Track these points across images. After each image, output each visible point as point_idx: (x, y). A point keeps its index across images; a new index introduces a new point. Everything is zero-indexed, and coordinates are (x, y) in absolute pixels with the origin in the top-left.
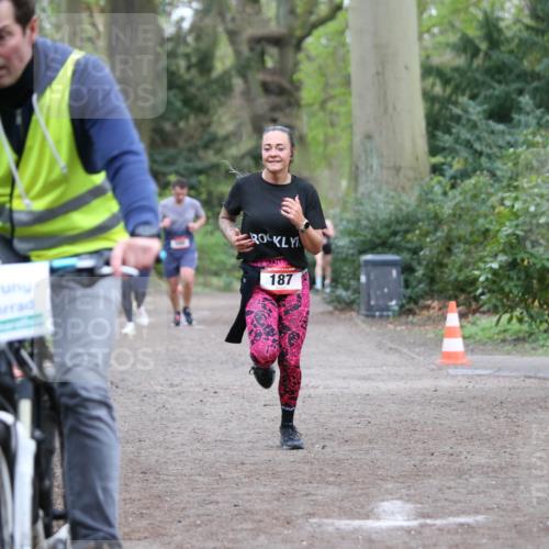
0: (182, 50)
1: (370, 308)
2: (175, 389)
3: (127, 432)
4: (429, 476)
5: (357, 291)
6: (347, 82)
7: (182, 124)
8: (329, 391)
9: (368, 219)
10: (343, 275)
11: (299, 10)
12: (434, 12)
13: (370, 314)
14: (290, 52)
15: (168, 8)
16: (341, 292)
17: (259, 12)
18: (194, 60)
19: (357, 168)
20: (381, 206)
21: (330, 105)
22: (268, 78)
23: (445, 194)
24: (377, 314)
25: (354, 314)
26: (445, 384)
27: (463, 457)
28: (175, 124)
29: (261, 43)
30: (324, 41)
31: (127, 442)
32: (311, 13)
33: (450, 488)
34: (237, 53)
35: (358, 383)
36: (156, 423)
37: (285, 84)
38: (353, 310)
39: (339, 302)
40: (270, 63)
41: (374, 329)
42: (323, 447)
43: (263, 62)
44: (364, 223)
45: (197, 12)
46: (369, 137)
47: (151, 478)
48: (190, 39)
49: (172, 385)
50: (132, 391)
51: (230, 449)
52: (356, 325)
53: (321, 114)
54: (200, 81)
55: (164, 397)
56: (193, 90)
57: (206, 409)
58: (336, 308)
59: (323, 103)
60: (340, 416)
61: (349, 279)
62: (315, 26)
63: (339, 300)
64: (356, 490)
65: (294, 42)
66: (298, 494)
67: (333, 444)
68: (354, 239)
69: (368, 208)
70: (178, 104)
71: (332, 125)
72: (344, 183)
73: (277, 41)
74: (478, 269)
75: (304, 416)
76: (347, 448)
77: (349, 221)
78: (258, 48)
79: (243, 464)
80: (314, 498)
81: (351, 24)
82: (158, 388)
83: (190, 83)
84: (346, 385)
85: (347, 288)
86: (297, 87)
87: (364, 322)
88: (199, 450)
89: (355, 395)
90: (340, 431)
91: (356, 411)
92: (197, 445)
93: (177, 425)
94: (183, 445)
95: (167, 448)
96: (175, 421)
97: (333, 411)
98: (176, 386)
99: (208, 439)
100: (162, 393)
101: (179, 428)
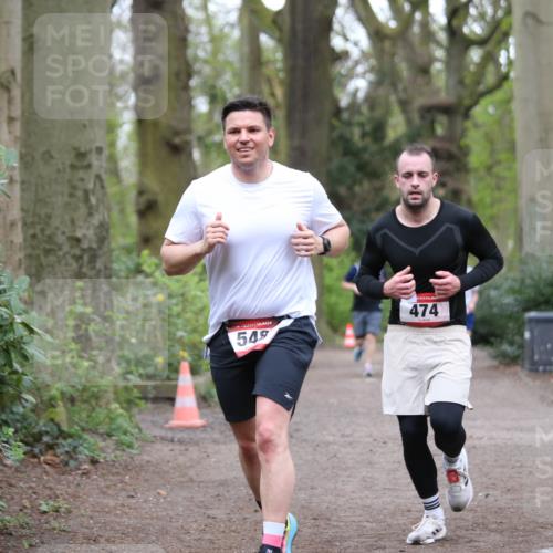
0: (357, 118)
1: (533, 363)
2: (346, 439)
3: (301, 480)
5: (521, 347)
6: (512, 148)
7: (357, 189)
8: (493, 442)
9: (532, 278)
10: (508, 331)
11: (468, 81)
13: (534, 369)
14: (459, 119)
15: (343, 80)
16: (506, 348)
17: (429, 83)
18: (368, 128)
19: (521, 229)
20: (545, 266)
21: (496, 170)
22: (438, 145)
24: (541, 368)
25: (518, 369)
28: (350, 188)
29: (430, 112)
30: (491, 110)
31: (301, 490)
32: (478, 83)
34: (409, 121)
35: (521, 435)
36: (328, 472)
37: (454, 149)
38: (517, 364)
39: (504, 357)
40: (440, 131)
41: (538, 383)
42: (487, 496)
43: (433, 130)
44: (528, 281)
45: (371, 83)
47: (322, 523)
48: (365, 109)
49: (343, 436)
50: (305, 441)
51: (397, 497)
52: (520, 379)
53: (488, 179)
54: (373, 148)
55: (336, 447)
56: (366, 156)
57: (376, 458)
58: (501, 363)
59: (490, 168)
60: (503, 466)
61: (513, 335)
62: (483, 95)
63: (504, 355)
64: (517, 536)
65: (462, 110)
66: (461, 540)
67: (497, 493)
68: (519, 297)
69: (532, 267)
70: (352, 169)
71: (499, 188)
72: (511, 244)
73: (447, 110)
76: (509, 496)
77: (514, 280)
78: (429, 117)
79: (409, 511)
80: (476, 544)
81: (516, 94)
82: (331, 438)
83: (365, 149)
84: (508, 437)
85: (511, 343)
86: (465, 151)
87: (527, 376)
88: (367, 497)
89: (518, 446)
90: (502, 480)
91: (518, 461)
92: (367, 493)
93: (348, 473)
94: (353, 492)
95: (338, 495)
96: (345, 470)
97: (496, 461)
98: (347, 436)
99: (377, 488)
100: (334, 443)
101: (349, 476)
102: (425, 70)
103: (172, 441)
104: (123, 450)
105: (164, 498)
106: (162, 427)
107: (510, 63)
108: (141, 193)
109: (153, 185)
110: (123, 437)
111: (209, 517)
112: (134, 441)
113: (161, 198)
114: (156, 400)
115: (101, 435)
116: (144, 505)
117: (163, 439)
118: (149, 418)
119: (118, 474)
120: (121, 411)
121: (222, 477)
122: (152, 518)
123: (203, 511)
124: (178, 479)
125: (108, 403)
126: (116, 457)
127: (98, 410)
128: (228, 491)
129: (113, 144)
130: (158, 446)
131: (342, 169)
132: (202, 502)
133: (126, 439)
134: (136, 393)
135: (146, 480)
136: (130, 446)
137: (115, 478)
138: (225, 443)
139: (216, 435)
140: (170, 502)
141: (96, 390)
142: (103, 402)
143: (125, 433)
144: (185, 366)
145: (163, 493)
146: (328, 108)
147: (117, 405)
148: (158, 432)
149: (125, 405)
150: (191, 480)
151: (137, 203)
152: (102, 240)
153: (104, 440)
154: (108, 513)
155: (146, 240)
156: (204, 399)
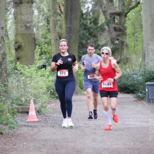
0: (89, 17)
1: (149, 99)
2: (87, 125)
3: (71, 139)
5: (145, 94)
6: (141, 26)
7: (89, 41)
8: (135, 126)
9: (148, 71)
10: (140, 89)
11: (126, 4)
13: (149, 101)
14: (123, 18)
16: (139, 94)
17: (113, 5)
18: (92, 21)
19: (145, 54)
21: (136, 34)
22: (116, 26)
24: (151, 101)
28: (86, 41)
30: (134, 14)
31: (72, 142)
32: (130, 5)
34: (106, 18)
35: (145, 123)
36: (81, 136)
37: (122, 28)
38: (144, 100)
39: (139, 98)
40: (116, 21)
41: (150, 106)
43: (114, 21)
45: (93, 5)
46: (148, 44)
48: (91, 14)
49: (85, 124)
51: (104, 144)
52: (144, 105)
53: (133, 37)
54: (94, 27)
55: (83, 128)
56: (92, 30)
57: (97, 132)
59: (134, 34)
60: (139, 134)
61: (142, 90)
62: (131, 9)
63: (139, 97)
65: (124, 14)
67: (137, 143)
68: (144, 77)
69: (148, 67)
70: (87, 35)
71: (137, 41)
72: (141, 59)
73: (119, 14)
75: (128, 134)
76: (142, 144)
77: (142, 71)
78: (113, 16)
79: (108, 149)
82: (81, 125)
83: (91, 28)
84: (141, 124)
85: (141, 93)
86: (125, 29)
87: (147, 104)
88: (94, 145)
89: (144, 127)
90: (139, 139)
91: (144, 132)
92: (94, 143)
93: (88, 136)
94: (89, 143)
95: (84, 144)
96: (86, 136)
97: (137, 132)
98: (87, 124)
99: (97, 141)
100: (82, 126)
101: (88, 138)
102: (112, 1)
103: (28, 126)
104: (12, 129)
105: (26, 145)
106: (24, 122)
108: (16, 43)
109: (20, 40)
110: (11, 125)
112: (15, 126)
113: (23, 44)
114: (22, 112)
115: (4, 124)
116: (19, 148)
117: (25, 126)
118: (20, 119)
119: (10, 137)
120: (10, 116)
121: (45, 138)
123: (39, 150)
124: (30, 139)
125: (6, 114)
126: (9, 132)
127: (3, 116)
128: (47, 143)
129: (6, 26)
130: (23, 128)
131: (84, 34)
132: (38, 147)
134: (16, 110)
135: (19, 140)
136: (14, 128)
137: (9, 139)
138: (46, 127)
139: (43, 124)
140: (28, 147)
141: (2, 109)
142: (4, 113)
143: (12, 124)
144: (32, 101)
146: (79, 14)
147: (9, 114)
148: (23, 123)
149: (12, 114)
150: (35, 139)
151: (15, 46)
152: (4, 59)
153: (5, 126)
154: (7, 151)
155: (18, 59)
156: (38, 112)
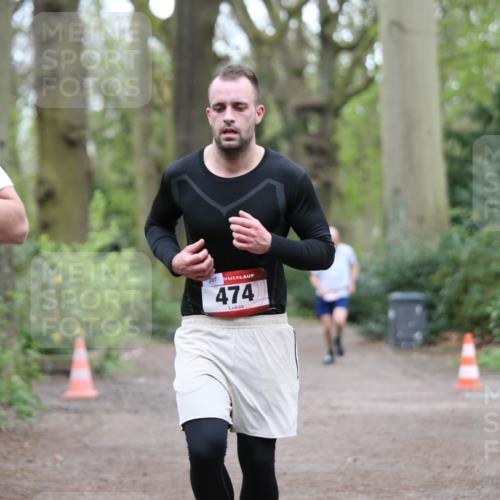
1: (396, 339)
4: (446, 487)
5: (387, 324)
6: (378, 144)
8: (360, 412)
9: (395, 262)
11: (339, 81)
12: (454, 85)
13: (401, 344)
14: (330, 118)
16: (372, 326)
17: (302, 84)
20: (407, 251)
21: (367, 164)
23: (463, 240)
25: (383, 344)
26: (462, 406)
27: (475, 470)
29: (305, 111)
32: (347, 84)
33: (464, 497)
34: (285, 119)
35: (385, 405)
37: (324, 144)
38: (383, 340)
40: (313, 128)
41: (401, 357)
43: (305, 128)
44: (392, 265)
46: (397, 192)
53: (356, 171)
58: (367, 339)
59: (358, 162)
60: (369, 433)
61: (379, 314)
62: (350, 96)
65: (332, 110)
67: (364, 458)
69: (395, 253)
71: (365, 180)
72: (376, 232)
73: (320, 109)
74: (490, 305)
76: (375, 461)
77: (379, 264)
85: (377, 321)
86: (336, 147)
90: (369, 446)
97: (364, 428)
102: (298, 73)
103: (67, 410)
104: (23, 419)
105: (61, 462)
106: (58, 397)
107: (377, 67)
108: (41, 182)
109: (52, 176)
110: (22, 406)
111: (102, 480)
112: (33, 410)
113: (59, 188)
115: (3, 405)
116: (43, 469)
117: (60, 409)
118: (48, 389)
119: (18, 440)
120: (21, 383)
121: (114, 444)
122: (49, 481)
123: (96, 474)
124: (74, 445)
125: (9, 376)
126: (16, 424)
128: (119, 456)
129: (13, 138)
130: (55, 415)
132: (95, 466)
133: (26, 408)
134: (35, 366)
136: (29, 415)
137: (13, 444)
140: (66, 466)
142: (5, 374)
143: (25, 403)
144: (80, 342)
145: (60, 457)
147: (18, 378)
148: (55, 402)
149: (25, 377)
150: (86, 447)
153: (6, 409)
154: (9, 476)
155: (45, 227)
156: (98, 372)
